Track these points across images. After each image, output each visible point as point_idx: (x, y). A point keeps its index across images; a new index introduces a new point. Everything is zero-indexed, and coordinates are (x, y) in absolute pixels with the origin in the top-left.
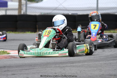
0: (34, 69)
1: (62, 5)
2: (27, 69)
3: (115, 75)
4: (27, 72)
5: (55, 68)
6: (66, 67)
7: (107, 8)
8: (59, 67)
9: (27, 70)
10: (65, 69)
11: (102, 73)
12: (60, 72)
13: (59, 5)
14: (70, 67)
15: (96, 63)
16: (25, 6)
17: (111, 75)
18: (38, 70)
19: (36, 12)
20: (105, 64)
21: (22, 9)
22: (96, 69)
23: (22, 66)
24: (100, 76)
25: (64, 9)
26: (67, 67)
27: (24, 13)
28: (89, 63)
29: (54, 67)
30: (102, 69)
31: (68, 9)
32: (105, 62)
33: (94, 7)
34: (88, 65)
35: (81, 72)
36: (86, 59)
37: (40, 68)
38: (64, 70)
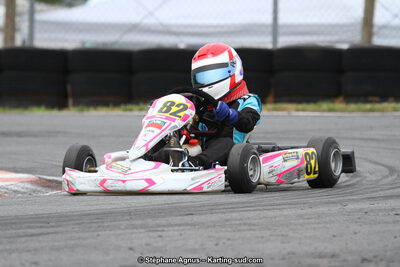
0: (56, 233)
1: (157, 14)
2: (32, 235)
3: (333, 256)
4: (32, 244)
5: (129, 231)
6: (166, 229)
7: (308, 25)
8: (142, 227)
9: (35, 238)
10: (164, 234)
11: (288, 248)
12: (147, 245)
13: (146, 17)
14: (182, 228)
15: (271, 213)
16: (26, 17)
17: (321, 256)
18: (71, 239)
19: (66, 41)
20: (301, 216)
21: (19, 30)
22: (271, 235)
23: (15, 223)
24: (283, 259)
25: (160, 28)
26: (171, 228)
27: (24, 42)
28: (247, 215)
29: (127, 228)
30: (291, 234)
31: (174, 29)
32: (299, 211)
33: (263, 25)
34: (241, 220)
35: (217, 245)
37: (77, 232)
38: (160, 236)
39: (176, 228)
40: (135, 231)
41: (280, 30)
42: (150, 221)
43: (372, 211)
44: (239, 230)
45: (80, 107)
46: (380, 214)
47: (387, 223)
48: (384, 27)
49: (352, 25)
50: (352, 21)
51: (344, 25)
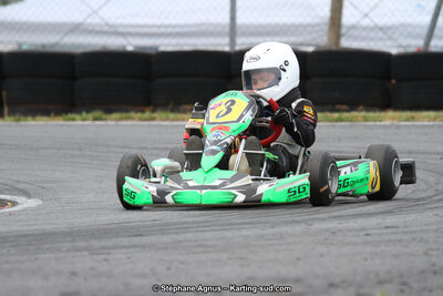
1: (101, 13)
3: (298, 280)
6: (112, 251)
7: (269, 25)
8: (85, 249)
10: (110, 257)
12: (92, 269)
13: (89, 16)
14: (130, 250)
15: (228, 234)
18: (7, 262)
20: (261, 237)
22: (229, 258)
25: (106, 29)
26: (118, 251)
28: (202, 235)
29: (68, 250)
30: (251, 257)
31: (121, 29)
32: (260, 232)
33: (219, 25)
34: (196, 241)
35: (169, 269)
36: (189, 220)
37: (13, 255)
38: (106, 260)
39: (124, 250)
40: (79, 253)
41: (239, 31)
42: (95, 243)
43: (340, 230)
44: (194, 253)
45: (17, 117)
46: (350, 234)
47: (356, 244)
48: (353, 27)
49: (318, 25)
50: (317, 20)
51: (309, 25)
